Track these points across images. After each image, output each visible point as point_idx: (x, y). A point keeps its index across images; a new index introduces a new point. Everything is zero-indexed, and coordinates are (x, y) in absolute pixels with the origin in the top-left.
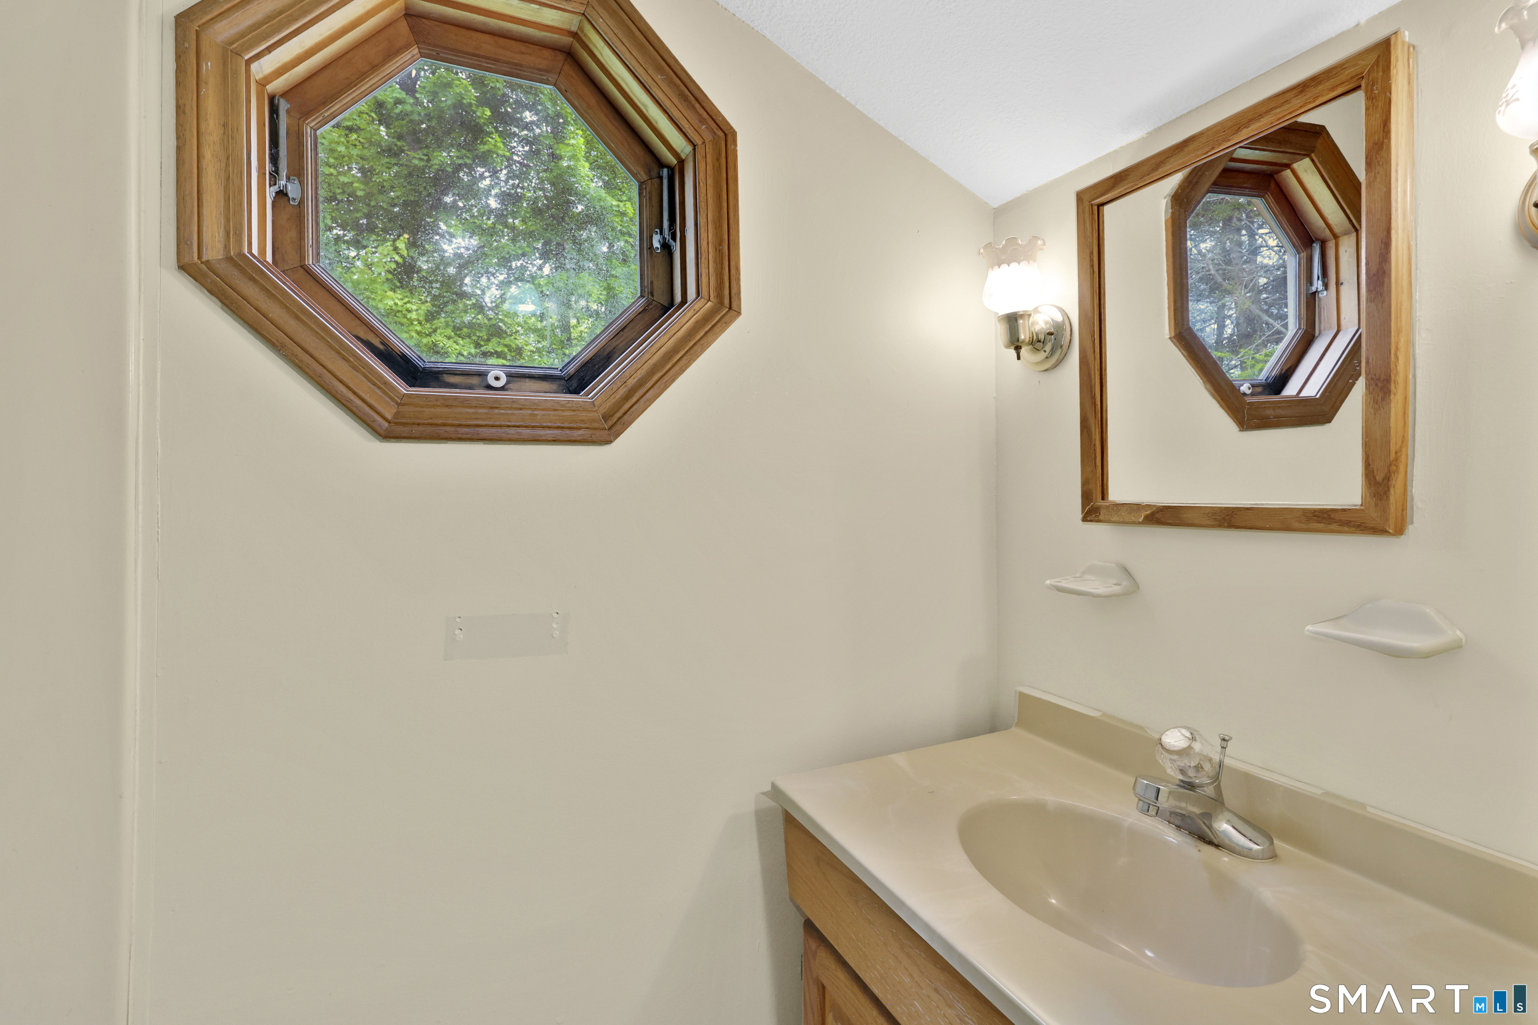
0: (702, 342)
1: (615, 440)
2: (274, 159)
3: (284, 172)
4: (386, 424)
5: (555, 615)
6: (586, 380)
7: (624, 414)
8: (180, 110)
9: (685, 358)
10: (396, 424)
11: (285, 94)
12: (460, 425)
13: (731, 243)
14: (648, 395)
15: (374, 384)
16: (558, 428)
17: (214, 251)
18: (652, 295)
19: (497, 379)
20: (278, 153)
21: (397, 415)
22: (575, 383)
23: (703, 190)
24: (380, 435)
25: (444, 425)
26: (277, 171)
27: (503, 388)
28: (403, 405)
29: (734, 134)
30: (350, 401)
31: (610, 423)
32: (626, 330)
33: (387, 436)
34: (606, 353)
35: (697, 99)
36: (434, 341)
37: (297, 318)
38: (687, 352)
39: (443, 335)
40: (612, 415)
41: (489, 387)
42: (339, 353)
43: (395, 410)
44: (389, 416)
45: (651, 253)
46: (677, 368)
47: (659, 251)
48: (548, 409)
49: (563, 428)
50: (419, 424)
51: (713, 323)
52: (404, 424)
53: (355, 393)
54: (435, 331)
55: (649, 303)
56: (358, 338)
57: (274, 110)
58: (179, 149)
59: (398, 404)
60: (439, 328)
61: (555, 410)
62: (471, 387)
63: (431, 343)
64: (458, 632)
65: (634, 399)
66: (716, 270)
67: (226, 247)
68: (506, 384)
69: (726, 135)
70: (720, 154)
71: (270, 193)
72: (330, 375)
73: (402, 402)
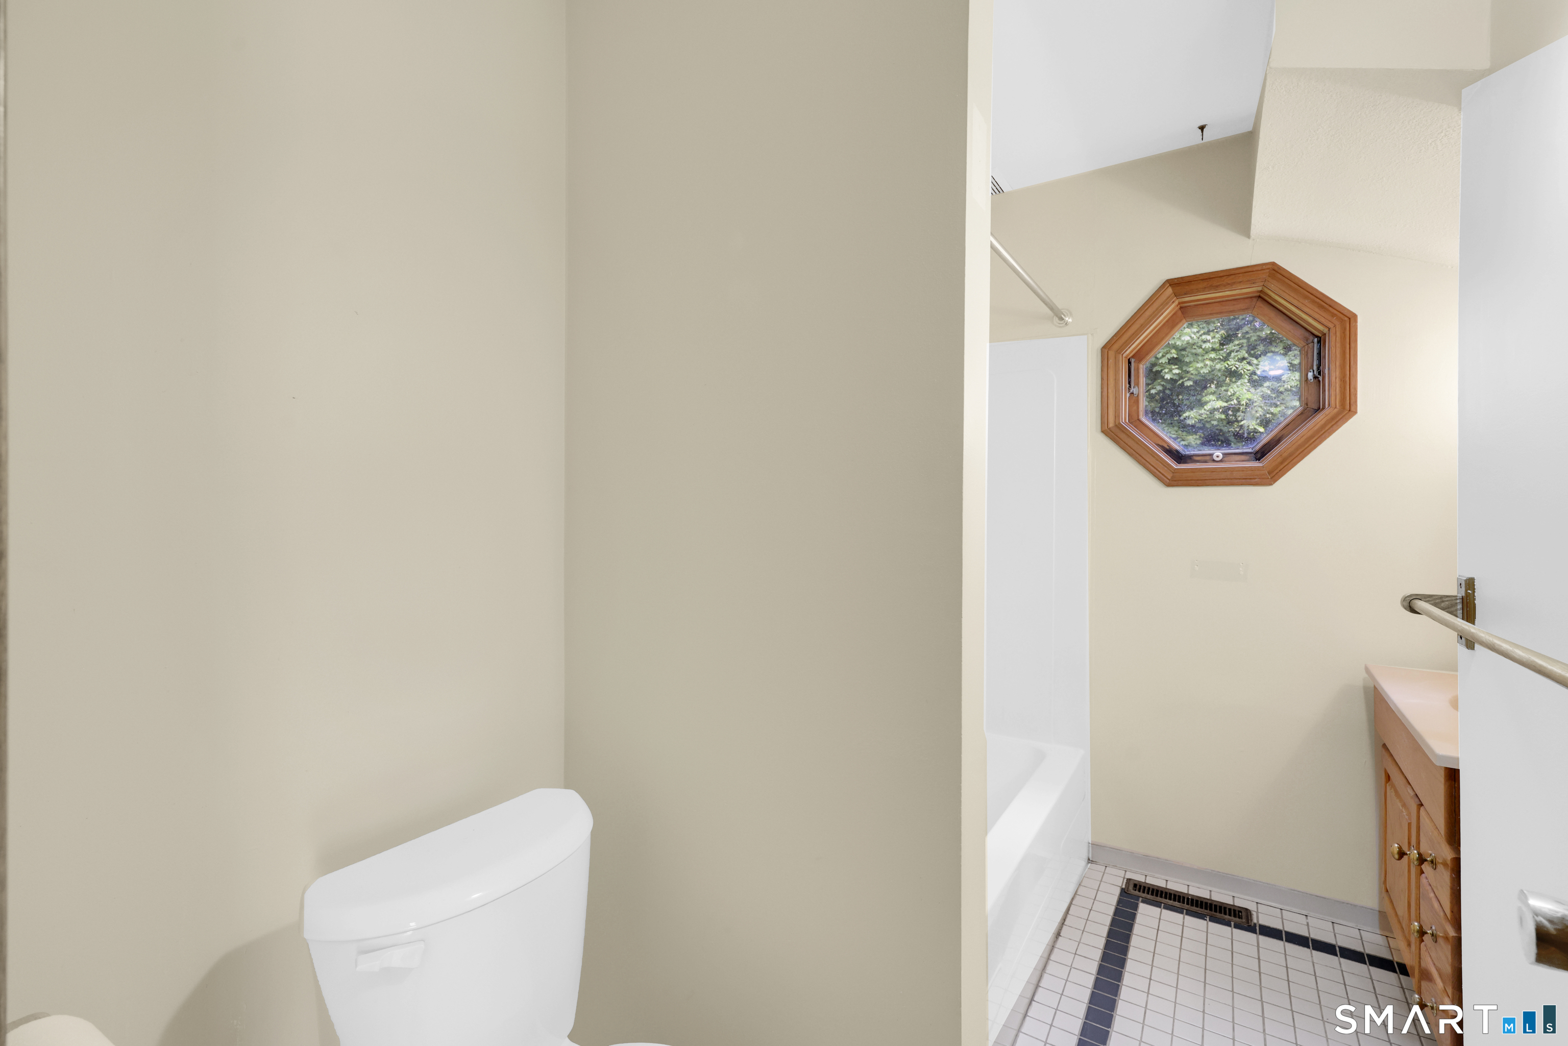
0: (1329, 431)
1: (1274, 483)
2: (1129, 383)
3: (1132, 387)
4: (1168, 481)
5: (1241, 564)
6: (1266, 452)
7: (1280, 471)
8: (1102, 379)
9: (1318, 440)
10: (1172, 481)
11: (1133, 357)
12: (1198, 480)
13: (1351, 376)
14: (1294, 460)
15: (1164, 466)
16: (1244, 479)
17: (1111, 425)
18: (1307, 405)
19: (1218, 457)
20: (1130, 381)
21: (1172, 477)
22: (1259, 456)
23: (1334, 351)
24: (1165, 484)
25: (1191, 480)
26: (1130, 387)
27: (1221, 461)
28: (1176, 473)
29: (1355, 316)
30: (1155, 473)
31: (1272, 475)
32: (1289, 425)
33: (1168, 485)
34: (1277, 438)
35: (1330, 306)
36: (1227, 366)
37: (1137, 443)
38: (1319, 437)
39: (1236, 358)
40: (1273, 472)
41: (1214, 461)
42: (1152, 455)
43: (1171, 475)
44: (1169, 478)
45: (1307, 383)
46: (1313, 445)
47: (1312, 381)
48: (1239, 471)
49: (1246, 479)
50: (1181, 480)
51: (1338, 420)
52: (1175, 481)
53: (1157, 470)
54: (1229, 354)
55: (1305, 410)
56: (1158, 445)
57: (1130, 363)
58: (1102, 392)
59: (1173, 473)
60: (1233, 352)
61: (1243, 471)
62: (1206, 462)
63: (1223, 368)
64: (1196, 566)
65: (1286, 464)
66: (1341, 391)
67: (1115, 422)
68: (1223, 458)
69: (1349, 319)
70: (1345, 329)
71: (1128, 395)
72: (1148, 464)
73: (1175, 471)
